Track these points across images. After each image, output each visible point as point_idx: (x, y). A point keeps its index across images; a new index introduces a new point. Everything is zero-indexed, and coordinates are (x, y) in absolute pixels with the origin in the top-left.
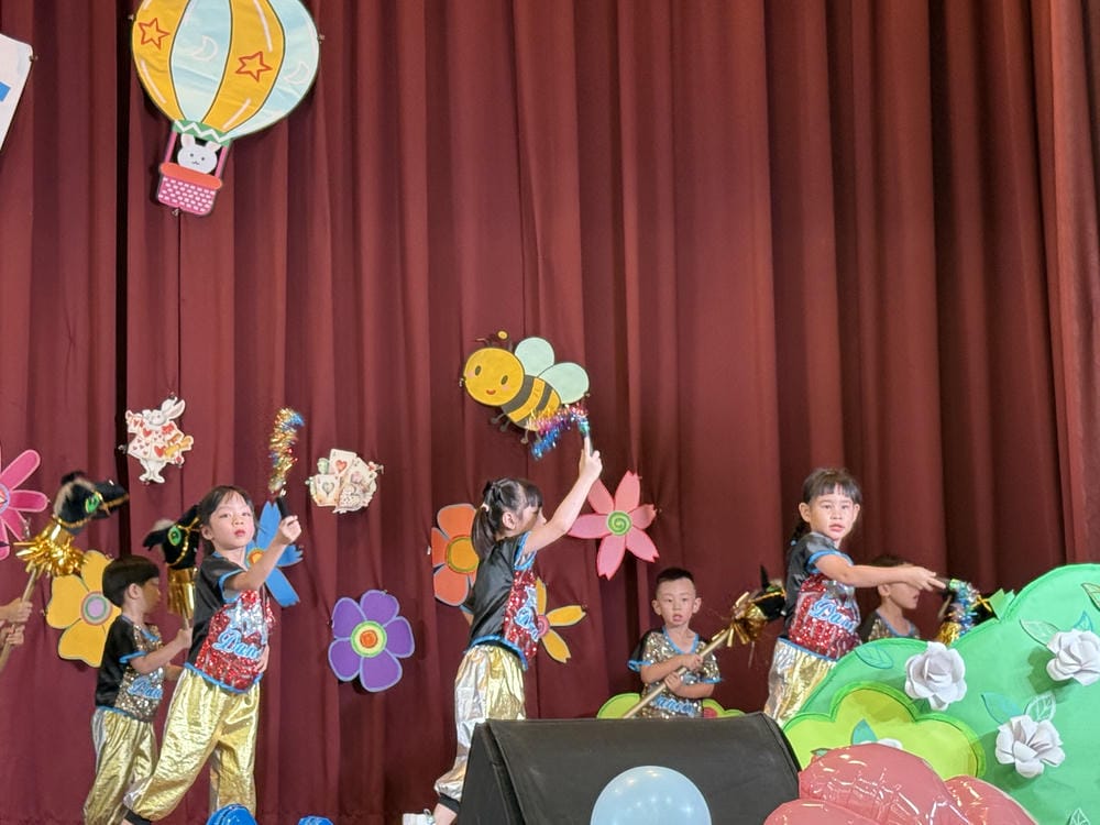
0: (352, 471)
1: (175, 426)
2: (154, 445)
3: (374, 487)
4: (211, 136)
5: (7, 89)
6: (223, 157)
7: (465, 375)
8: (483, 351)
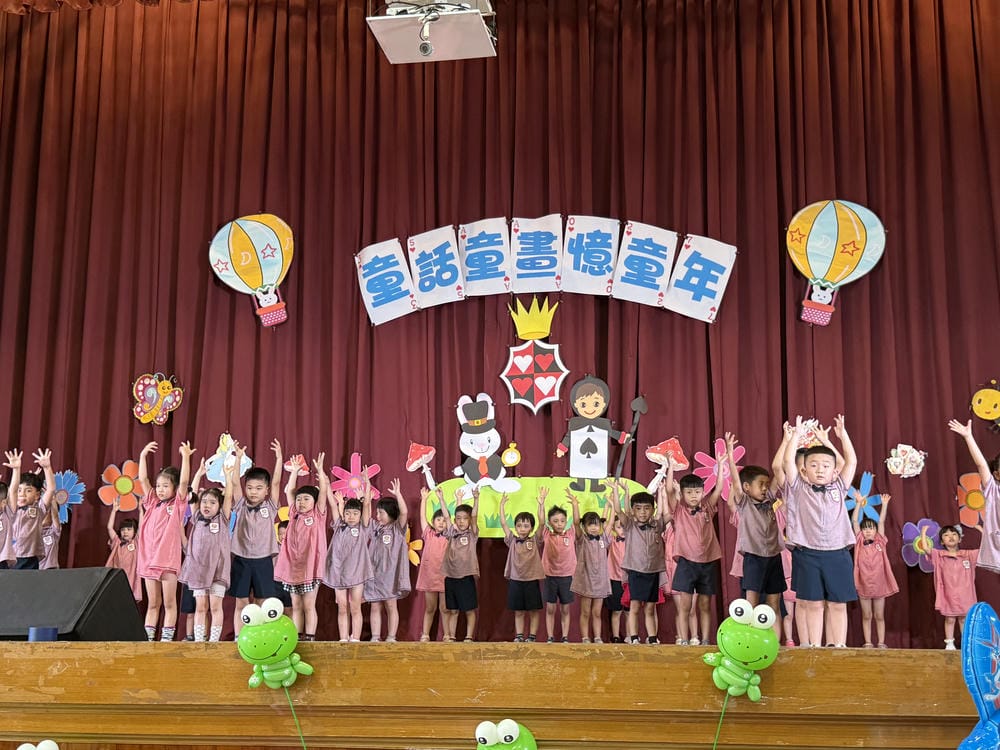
0: (910, 455)
3: (923, 464)
4: (829, 286)
5: (725, 269)
6: (835, 294)
7: (973, 404)
8: (982, 391)
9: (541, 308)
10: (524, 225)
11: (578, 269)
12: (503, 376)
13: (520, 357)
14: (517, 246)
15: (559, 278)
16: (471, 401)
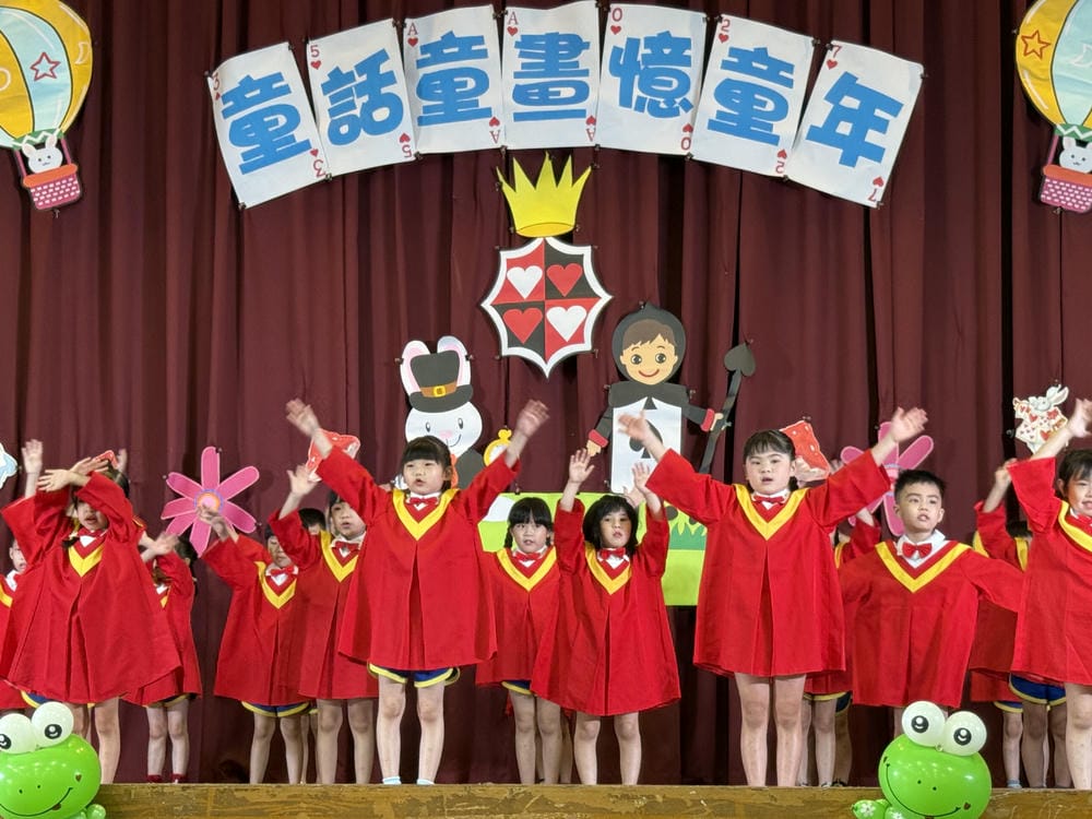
9: (558, 177)
10: (527, 20)
11: (630, 106)
12: (487, 305)
13: (517, 271)
14: (514, 60)
15: (592, 121)
16: (425, 351)
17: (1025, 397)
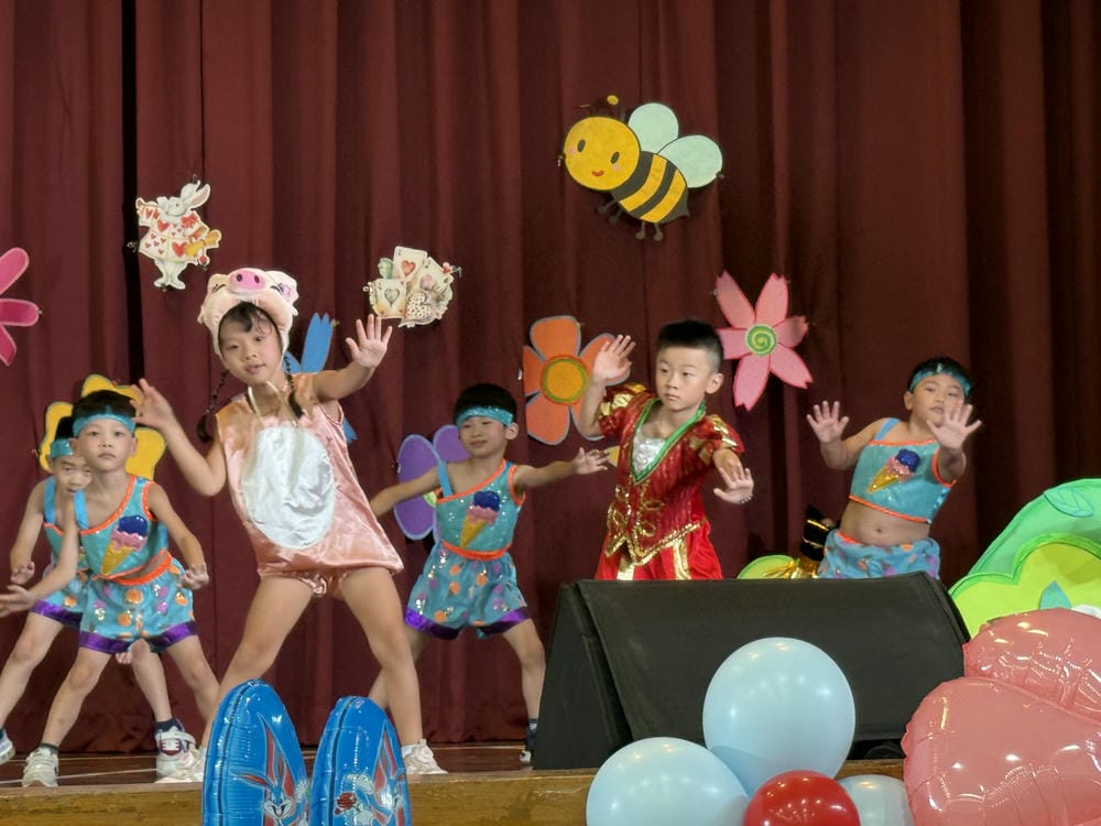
0: (423, 273)
1: (199, 219)
2: (171, 241)
3: (449, 295)
7: (566, 151)
8: (588, 122)
17: (151, 197)
